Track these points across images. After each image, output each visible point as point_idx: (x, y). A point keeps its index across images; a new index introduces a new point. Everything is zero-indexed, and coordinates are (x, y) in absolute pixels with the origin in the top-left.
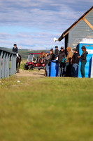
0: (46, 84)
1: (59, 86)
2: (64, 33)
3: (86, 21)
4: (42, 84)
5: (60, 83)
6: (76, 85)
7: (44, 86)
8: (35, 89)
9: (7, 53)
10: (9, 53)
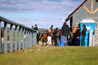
0: (59, 51)
1: (68, 52)
2: (70, 16)
3: (85, 7)
4: (56, 50)
5: (68, 49)
6: (79, 50)
7: (57, 52)
8: (51, 54)
9: (30, 30)
10: (32, 31)
